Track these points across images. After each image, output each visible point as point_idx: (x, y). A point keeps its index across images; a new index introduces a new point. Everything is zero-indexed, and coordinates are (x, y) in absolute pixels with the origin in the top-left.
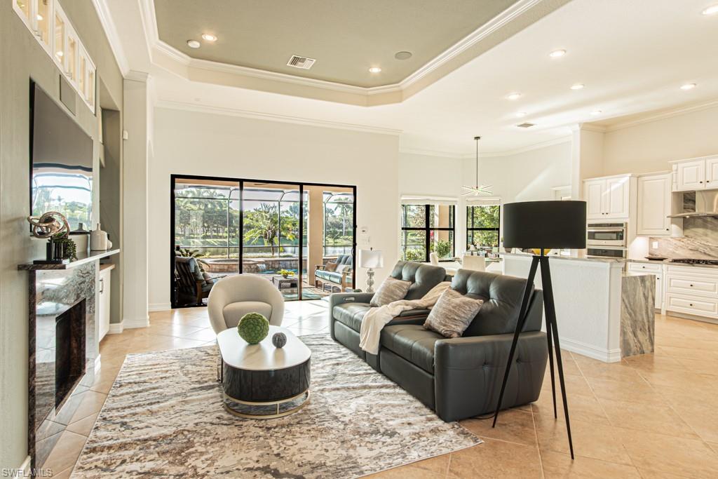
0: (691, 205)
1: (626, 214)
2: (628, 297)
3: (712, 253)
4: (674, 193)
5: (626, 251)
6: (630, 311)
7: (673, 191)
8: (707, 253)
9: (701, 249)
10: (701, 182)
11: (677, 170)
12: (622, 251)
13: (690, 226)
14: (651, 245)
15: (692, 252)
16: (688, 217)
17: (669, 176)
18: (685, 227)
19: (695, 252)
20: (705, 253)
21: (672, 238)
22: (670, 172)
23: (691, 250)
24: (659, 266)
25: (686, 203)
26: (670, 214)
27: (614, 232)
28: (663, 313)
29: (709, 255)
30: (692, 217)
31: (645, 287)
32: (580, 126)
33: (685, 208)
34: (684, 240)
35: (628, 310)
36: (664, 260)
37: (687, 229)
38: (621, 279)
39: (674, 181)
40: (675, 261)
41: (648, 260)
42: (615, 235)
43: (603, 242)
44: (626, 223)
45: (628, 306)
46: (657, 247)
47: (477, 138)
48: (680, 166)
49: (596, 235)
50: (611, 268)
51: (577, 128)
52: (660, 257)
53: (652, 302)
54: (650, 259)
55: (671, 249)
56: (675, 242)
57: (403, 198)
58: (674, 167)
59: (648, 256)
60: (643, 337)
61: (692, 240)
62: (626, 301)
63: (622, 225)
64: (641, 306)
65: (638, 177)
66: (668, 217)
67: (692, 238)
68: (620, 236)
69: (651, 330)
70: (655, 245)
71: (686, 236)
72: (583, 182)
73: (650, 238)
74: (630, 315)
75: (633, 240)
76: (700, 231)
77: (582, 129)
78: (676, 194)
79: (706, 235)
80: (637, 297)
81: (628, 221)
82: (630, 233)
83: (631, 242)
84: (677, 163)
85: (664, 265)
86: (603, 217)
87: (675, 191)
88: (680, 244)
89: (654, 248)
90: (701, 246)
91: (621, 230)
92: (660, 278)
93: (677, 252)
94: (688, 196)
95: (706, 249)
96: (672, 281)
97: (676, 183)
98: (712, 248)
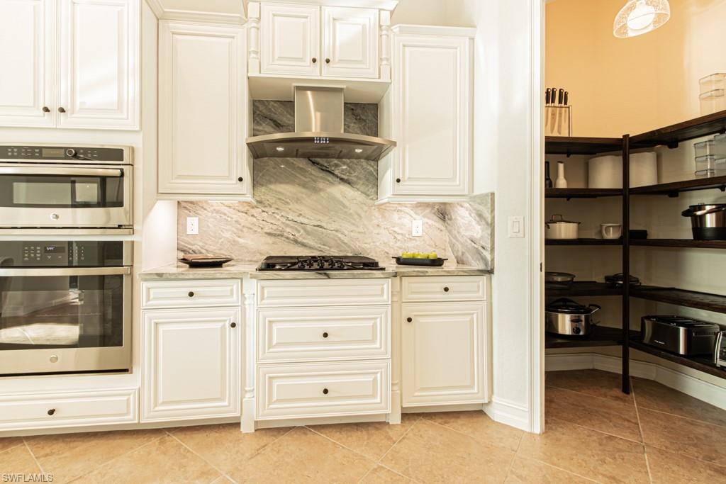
1: (128, 119)
4: (251, 79)
5: (131, 245)
7: (251, 74)
8: (300, 239)
10: (314, 61)
11: (259, 19)
12: (121, 243)
13: (265, 178)
14: (181, 225)
15: (270, 240)
18: (256, 182)
19: (277, 240)
20: (296, 242)
21: (228, 206)
22: (242, 21)
23: (269, 234)
28: (247, 428)
29: (303, 245)
34: (254, 211)
37: (259, 184)
41: (184, 268)
44: (132, 150)
46: (196, 232)
48: (268, 8)
52: (210, 256)
55: (228, 235)
56: (236, 216)
58: (253, 9)
61: (270, 210)
65: (158, 18)
67: (270, 205)
68: (113, 191)
70: (193, 225)
71: (260, 202)
73: (180, 203)
75: (148, 209)
79: (298, 200)
81: (136, 141)
83: (145, 216)
84: (258, 2)
86: (46, 120)
87: (254, 73)
88: (245, 220)
89: (189, 232)
90: (287, 226)
91: (118, 173)
92: (238, 322)
93: (241, 241)
94: (261, 108)
95: (299, 232)
96: (275, 327)
97: (256, 53)
98: (309, 228)
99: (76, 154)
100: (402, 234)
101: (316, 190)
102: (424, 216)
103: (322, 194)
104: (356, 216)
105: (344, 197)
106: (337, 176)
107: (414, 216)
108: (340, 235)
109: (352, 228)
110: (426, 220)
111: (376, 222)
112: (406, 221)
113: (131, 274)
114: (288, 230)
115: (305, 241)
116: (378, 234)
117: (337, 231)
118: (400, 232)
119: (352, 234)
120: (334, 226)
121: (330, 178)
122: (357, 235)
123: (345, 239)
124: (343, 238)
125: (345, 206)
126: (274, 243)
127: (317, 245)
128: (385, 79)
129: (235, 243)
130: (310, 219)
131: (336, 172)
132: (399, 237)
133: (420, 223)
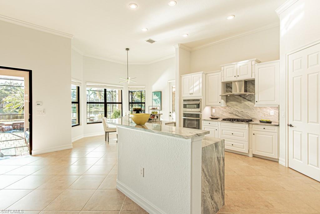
0: (229, 89)
1: (201, 94)
2: (206, 166)
3: (239, 115)
4: (222, 82)
5: (201, 114)
6: (209, 178)
7: (222, 81)
8: (237, 115)
9: (234, 113)
10: (235, 76)
11: (224, 70)
12: (199, 114)
13: (229, 100)
14: (212, 111)
15: (230, 114)
16: (229, 95)
17: (220, 73)
18: (227, 101)
19: (232, 114)
20: (236, 115)
21: (221, 107)
22: (220, 71)
24: (217, 123)
25: (227, 88)
26: (221, 94)
27: (195, 104)
29: (238, 116)
30: (231, 95)
31: (218, 152)
32: (178, 45)
33: (226, 91)
34: (226, 108)
35: (207, 178)
36: (218, 119)
37: (228, 102)
38: (201, 149)
39: (222, 76)
40: (224, 120)
41: (210, 119)
42: (196, 106)
43: (190, 110)
44: (201, 99)
45: (207, 174)
46: (214, 112)
47: (127, 49)
48: (225, 67)
49: (187, 105)
50: (192, 142)
51: (177, 47)
52: (216, 117)
53: (223, 164)
54: (212, 119)
55: (221, 113)
56: (222, 109)
57: (87, 84)
58: (222, 68)
59: (211, 117)
60: (217, 197)
61: (230, 108)
62: (205, 170)
63: (199, 100)
64: (216, 170)
65: (206, 74)
66: (220, 95)
67: (230, 107)
68: (198, 106)
69: (223, 187)
70: (214, 110)
71: (228, 106)
72: (181, 77)
73: (211, 107)
74: (208, 182)
75: (204, 108)
76: (234, 103)
77: (180, 48)
78: (223, 83)
79: (236, 105)
80: (213, 163)
81: (202, 98)
82: (202, 104)
83: (203, 109)
84: (223, 66)
85: (219, 122)
86: (190, 95)
87: (223, 81)
88: (225, 110)
89: (213, 112)
90: (234, 111)
91: (199, 103)
92: (217, 129)
93: (224, 114)
94: (228, 85)
95: (237, 113)
96: (223, 131)
97: (223, 77)
98: (239, 112)
99: (194, 100)
100: (267, 114)
101: (241, 103)
102: (275, 109)
103: (243, 104)
104: (252, 109)
105: (249, 104)
106: (247, 99)
107: (271, 109)
108: (248, 114)
109: (251, 112)
110: (275, 111)
111: (258, 111)
112: (268, 111)
113: (201, 119)
114: (234, 112)
115: (238, 115)
116: (259, 114)
117: (247, 113)
118: (266, 114)
119: (251, 114)
120: (246, 112)
121: (245, 100)
122: (253, 114)
123: (249, 115)
124: (248, 115)
125: (249, 107)
126: (231, 115)
127: (242, 116)
128: (253, 77)
129: (222, 115)
130: (239, 110)
131: (247, 98)
132: (266, 115)
133: (273, 111)
